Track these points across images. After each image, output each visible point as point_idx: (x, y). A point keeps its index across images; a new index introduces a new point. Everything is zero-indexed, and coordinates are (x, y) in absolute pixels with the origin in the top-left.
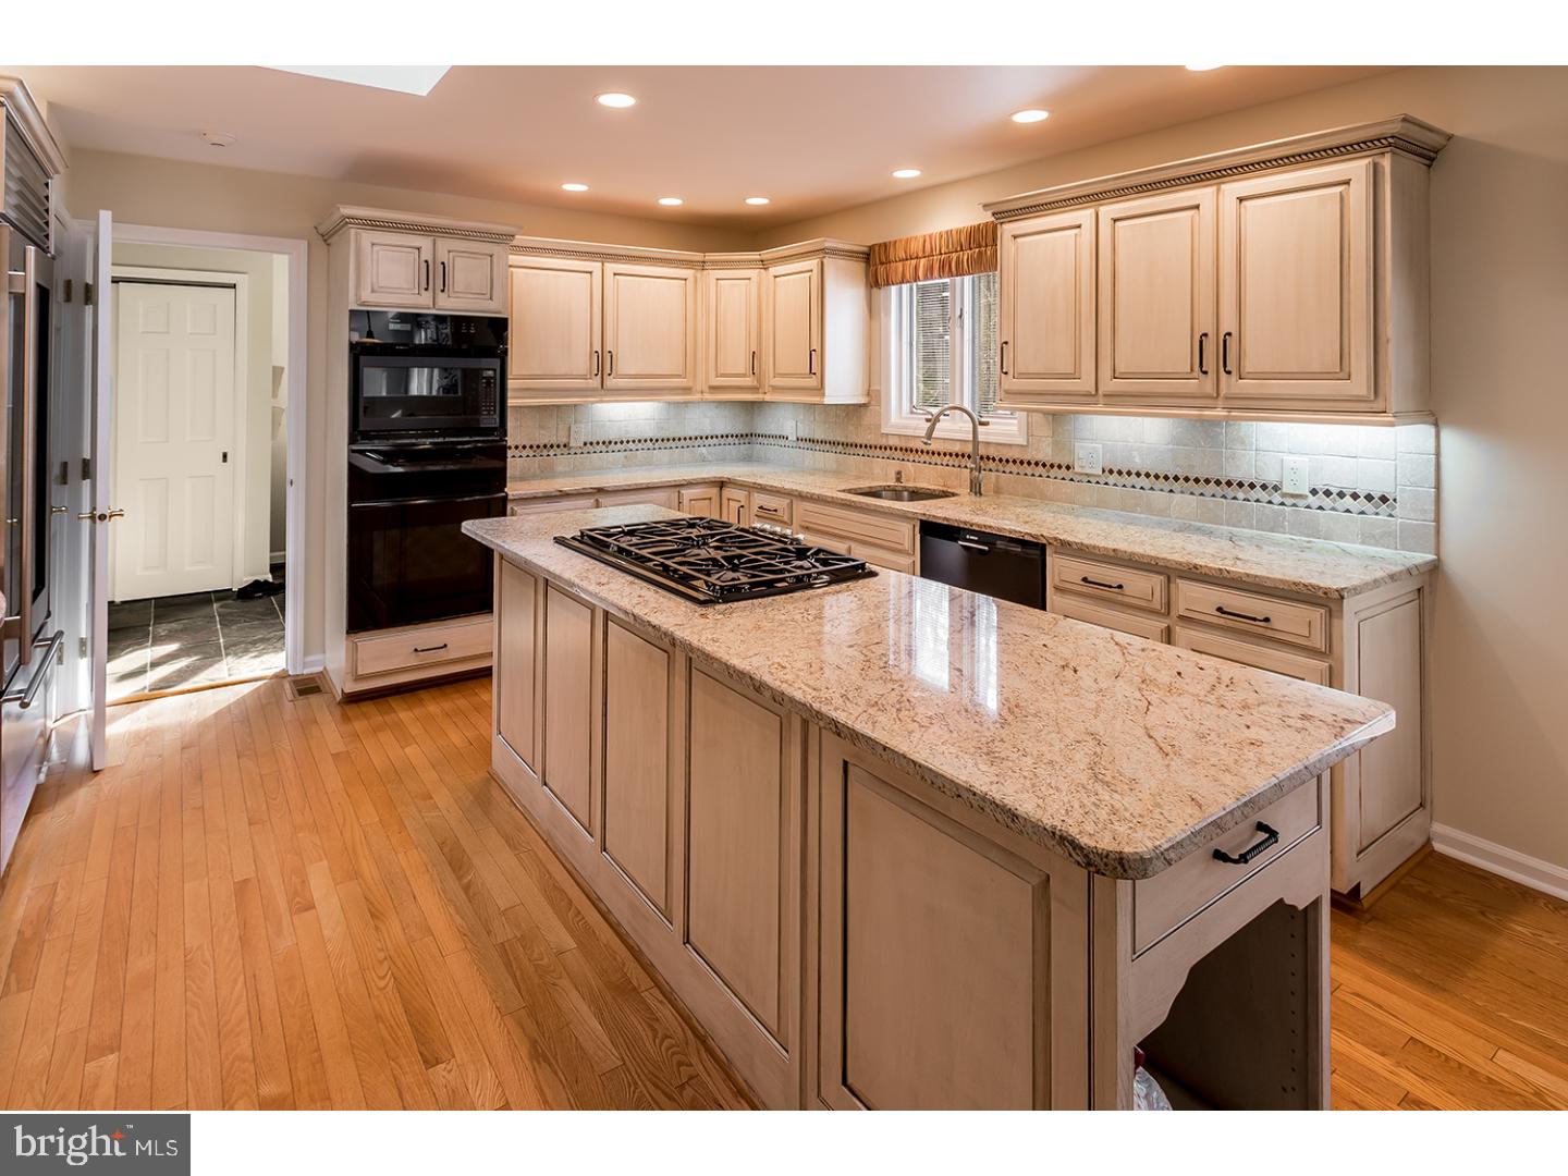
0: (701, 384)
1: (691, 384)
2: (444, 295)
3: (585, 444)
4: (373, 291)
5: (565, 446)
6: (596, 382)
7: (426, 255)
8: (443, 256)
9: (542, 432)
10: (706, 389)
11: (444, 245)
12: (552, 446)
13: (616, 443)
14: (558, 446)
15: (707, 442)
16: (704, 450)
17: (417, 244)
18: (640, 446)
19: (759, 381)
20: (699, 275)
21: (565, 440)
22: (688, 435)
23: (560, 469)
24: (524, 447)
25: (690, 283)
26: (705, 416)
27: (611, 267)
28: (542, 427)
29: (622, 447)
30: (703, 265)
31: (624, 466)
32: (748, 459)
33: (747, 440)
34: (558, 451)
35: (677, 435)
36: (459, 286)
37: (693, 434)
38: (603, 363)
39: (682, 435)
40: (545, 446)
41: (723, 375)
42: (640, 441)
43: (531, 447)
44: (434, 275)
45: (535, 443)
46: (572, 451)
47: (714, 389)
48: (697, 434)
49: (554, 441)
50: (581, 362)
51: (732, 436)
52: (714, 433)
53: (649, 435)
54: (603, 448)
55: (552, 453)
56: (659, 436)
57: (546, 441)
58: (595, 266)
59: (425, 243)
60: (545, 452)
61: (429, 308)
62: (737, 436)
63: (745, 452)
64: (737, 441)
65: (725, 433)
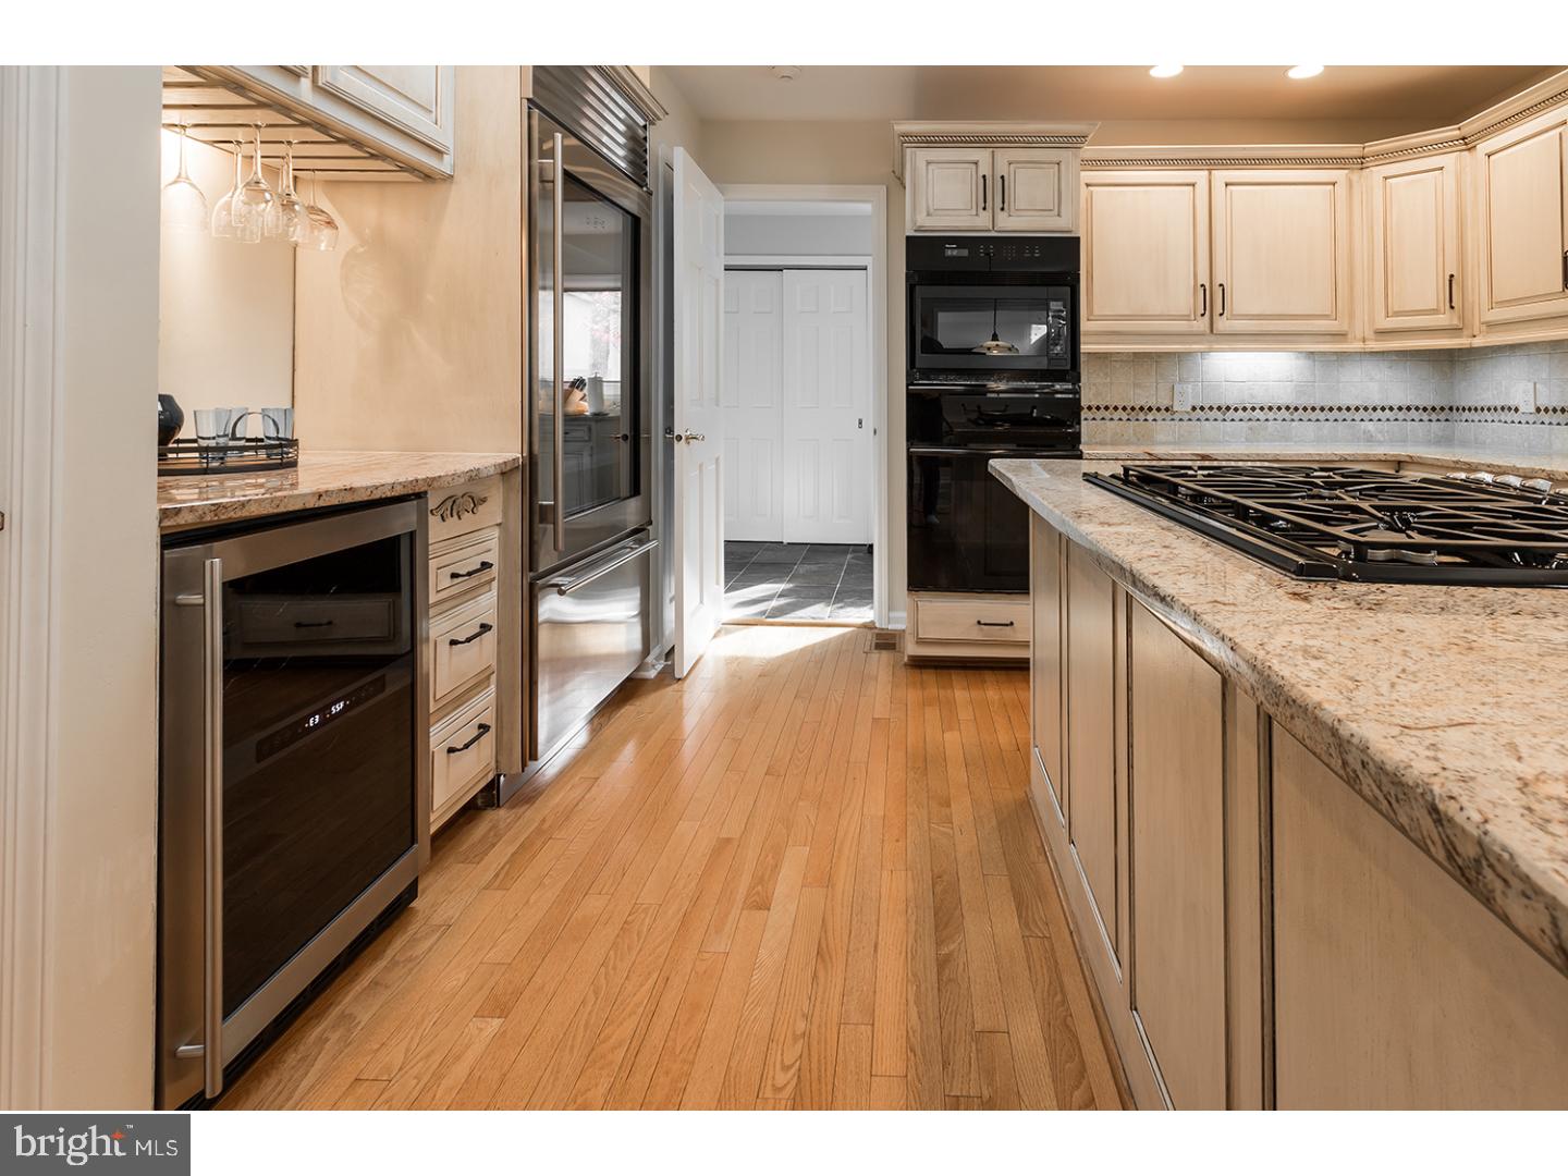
0: (1362, 327)
1: (1345, 328)
2: (1005, 214)
3: (1194, 409)
4: (928, 215)
5: (1167, 410)
6: (1203, 324)
7: (984, 169)
8: (1002, 169)
9: (1138, 391)
10: (1369, 333)
11: (1004, 156)
12: (1150, 409)
13: (1236, 409)
14: (1158, 409)
15: (1375, 416)
16: (1370, 426)
17: (974, 158)
18: (1271, 415)
19: (1462, 318)
20: (1355, 176)
21: (1164, 403)
22: (1344, 403)
23: (1160, 437)
24: (1116, 408)
25: (1341, 189)
26: (1371, 379)
27: (1222, 176)
28: (1136, 385)
29: (1245, 415)
30: (1361, 162)
31: (1247, 440)
32: (1446, 441)
33: (1442, 416)
34: (1159, 416)
35: (1327, 404)
36: (1021, 204)
37: (1353, 403)
38: (1212, 299)
39: (1335, 404)
40: (1142, 409)
41: (1398, 314)
42: (1270, 409)
43: (1124, 409)
44: (993, 191)
45: (1129, 405)
46: (1176, 416)
47: (1382, 333)
48: (1357, 403)
49: (1152, 403)
50: (1182, 298)
51: (1417, 409)
52: (1386, 404)
53: (1283, 402)
54: (1219, 415)
55: (1150, 417)
56: (1301, 403)
57: (1142, 403)
58: (1201, 176)
59: (982, 156)
60: (1142, 416)
61: (989, 231)
62: (1425, 409)
63: (1440, 434)
64: (1425, 416)
65: (1404, 403)
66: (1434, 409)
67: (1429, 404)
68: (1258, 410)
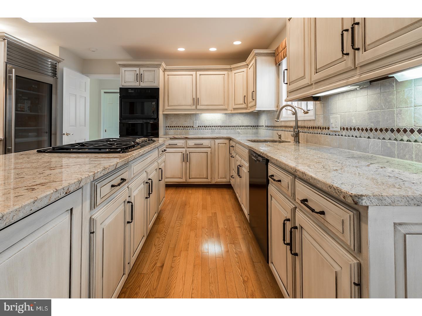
0: (230, 108)
1: (226, 108)
2: (142, 83)
3: (198, 127)
4: (125, 83)
5: (192, 127)
6: (194, 107)
7: (138, 72)
8: (142, 72)
9: (185, 122)
10: (232, 109)
11: (142, 69)
12: (188, 127)
13: (208, 127)
14: (190, 127)
15: (240, 128)
16: (239, 130)
17: (135, 70)
18: (216, 128)
19: (247, 106)
20: (230, 73)
21: (192, 125)
22: (233, 125)
23: (191, 133)
24: (180, 127)
25: (226, 76)
26: (240, 119)
27: (199, 73)
28: (185, 121)
29: (210, 128)
30: (231, 70)
31: (211, 134)
32: (257, 134)
33: (256, 128)
34: (190, 128)
35: (229, 125)
36: (146, 80)
37: (235, 125)
38: (196, 101)
39: (231, 125)
40: (186, 127)
41: (237, 104)
42: (216, 126)
43: (182, 127)
44: (139, 77)
45: (183, 126)
46: (194, 128)
47: (234, 109)
48: (236, 125)
49: (189, 125)
50: (190, 101)
51: (250, 126)
52: (243, 125)
53: (219, 124)
54: (204, 128)
55: (188, 128)
56: (223, 125)
57: (187, 125)
58: (194, 73)
59: (137, 69)
60: (186, 128)
61: (138, 86)
62: (252, 126)
63: (255, 132)
64: (252, 128)
65: (247, 125)
66: (254, 126)
67: (253, 125)
68: (213, 127)
